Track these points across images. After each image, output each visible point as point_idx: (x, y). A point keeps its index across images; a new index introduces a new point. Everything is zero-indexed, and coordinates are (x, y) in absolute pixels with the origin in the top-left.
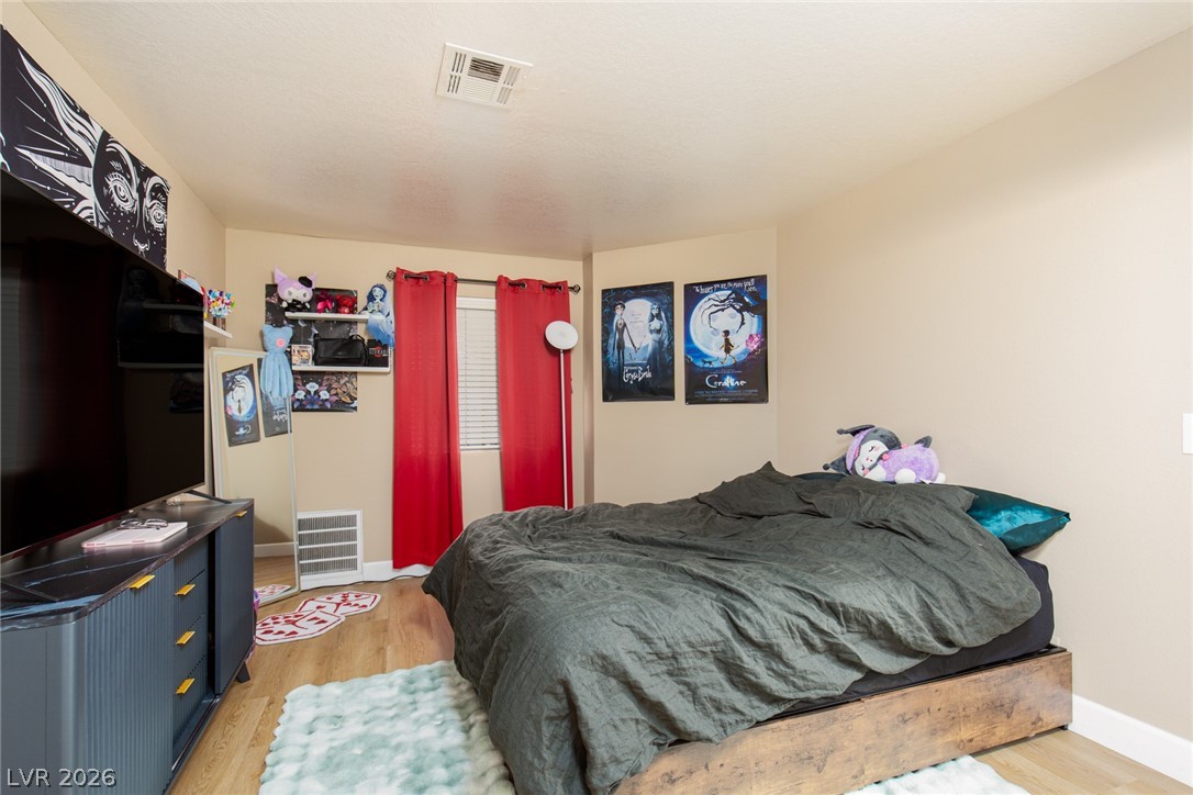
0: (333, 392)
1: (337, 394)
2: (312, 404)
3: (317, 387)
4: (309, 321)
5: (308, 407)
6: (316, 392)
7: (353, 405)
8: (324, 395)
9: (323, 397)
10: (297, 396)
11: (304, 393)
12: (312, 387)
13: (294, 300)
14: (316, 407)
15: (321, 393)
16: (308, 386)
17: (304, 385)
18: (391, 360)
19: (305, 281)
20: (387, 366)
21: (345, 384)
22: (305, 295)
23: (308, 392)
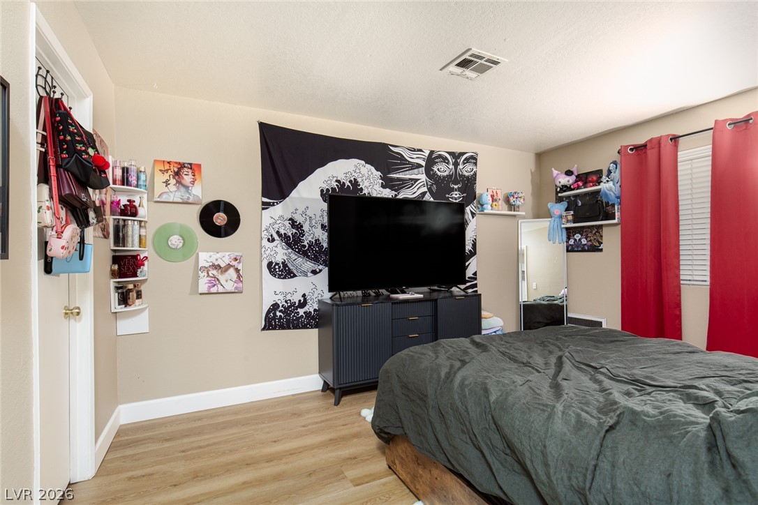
0: (589, 239)
1: (590, 241)
2: (578, 247)
3: (580, 236)
4: (576, 196)
5: (576, 249)
6: (580, 240)
7: (600, 248)
8: (584, 241)
9: (583, 243)
10: (570, 243)
11: (573, 241)
12: (578, 236)
13: (562, 186)
14: (580, 249)
15: (582, 240)
16: (575, 236)
17: (574, 236)
18: (617, 214)
19: (569, 173)
20: (615, 219)
21: (595, 234)
22: (568, 181)
23: (575, 240)
